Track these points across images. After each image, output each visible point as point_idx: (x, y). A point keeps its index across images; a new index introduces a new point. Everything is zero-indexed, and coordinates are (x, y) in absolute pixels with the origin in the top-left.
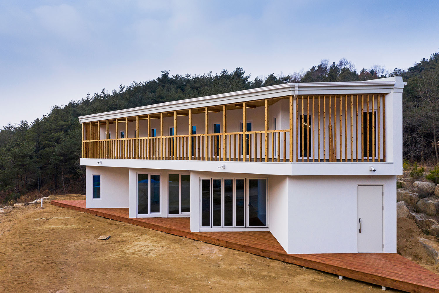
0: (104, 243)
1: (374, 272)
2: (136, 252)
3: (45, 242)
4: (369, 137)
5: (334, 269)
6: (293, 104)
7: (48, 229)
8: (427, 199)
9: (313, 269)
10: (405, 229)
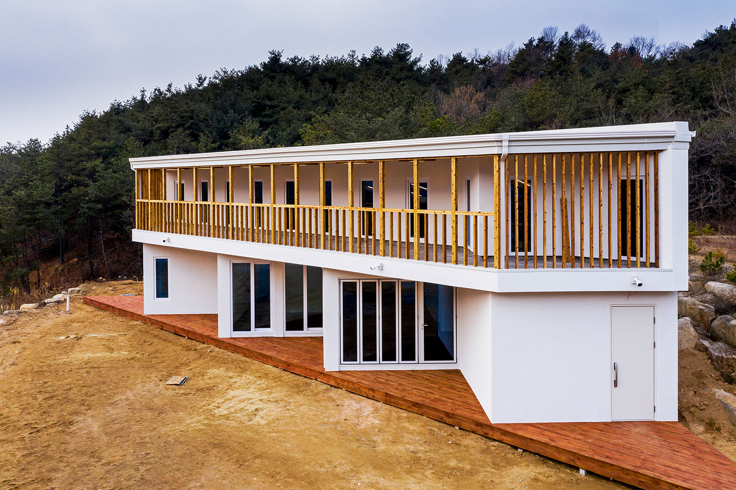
0: (177, 393)
1: (640, 467)
2: (232, 413)
3: (75, 390)
4: (630, 226)
5: (572, 458)
6: (499, 169)
7: (80, 362)
8: (729, 317)
9: (536, 454)
10: (692, 371)
